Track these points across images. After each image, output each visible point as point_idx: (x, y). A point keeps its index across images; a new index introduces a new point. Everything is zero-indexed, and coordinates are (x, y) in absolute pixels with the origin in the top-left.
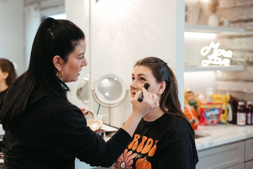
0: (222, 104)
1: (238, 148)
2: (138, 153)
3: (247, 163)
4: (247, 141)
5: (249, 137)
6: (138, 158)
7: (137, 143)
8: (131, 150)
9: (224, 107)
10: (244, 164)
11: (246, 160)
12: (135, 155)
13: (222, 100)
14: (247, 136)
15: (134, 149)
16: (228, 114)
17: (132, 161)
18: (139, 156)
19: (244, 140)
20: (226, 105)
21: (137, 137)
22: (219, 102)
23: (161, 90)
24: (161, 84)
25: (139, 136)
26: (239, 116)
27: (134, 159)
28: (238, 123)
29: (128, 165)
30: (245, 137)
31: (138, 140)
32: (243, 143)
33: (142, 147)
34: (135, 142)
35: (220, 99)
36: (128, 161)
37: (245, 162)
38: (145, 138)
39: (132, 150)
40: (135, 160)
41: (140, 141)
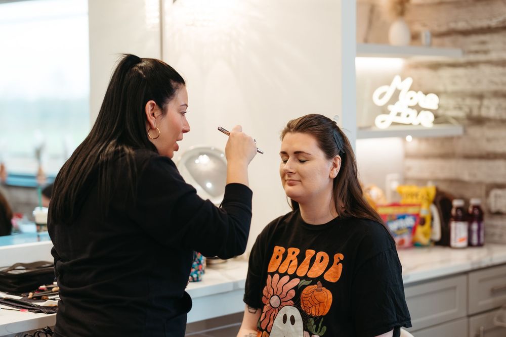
0: (420, 205)
1: (454, 288)
2: (301, 278)
3: (472, 319)
4: (471, 275)
5: (476, 266)
6: (304, 286)
7: (295, 262)
8: (286, 274)
9: (424, 212)
10: (466, 320)
11: (471, 312)
12: (296, 282)
13: (419, 197)
14: (473, 264)
15: (291, 272)
16: (432, 226)
17: (293, 293)
18: (304, 282)
19: (466, 273)
20: (428, 207)
21: (294, 253)
22: (414, 201)
25: (297, 251)
26: (456, 228)
27: (295, 288)
28: (453, 243)
29: (284, 300)
30: (468, 267)
31: (297, 257)
32: (464, 278)
33: (308, 267)
34: (291, 261)
35: (416, 195)
36: (284, 293)
37: (469, 316)
38: (310, 253)
39: (288, 275)
40: (298, 290)
41: (301, 258)
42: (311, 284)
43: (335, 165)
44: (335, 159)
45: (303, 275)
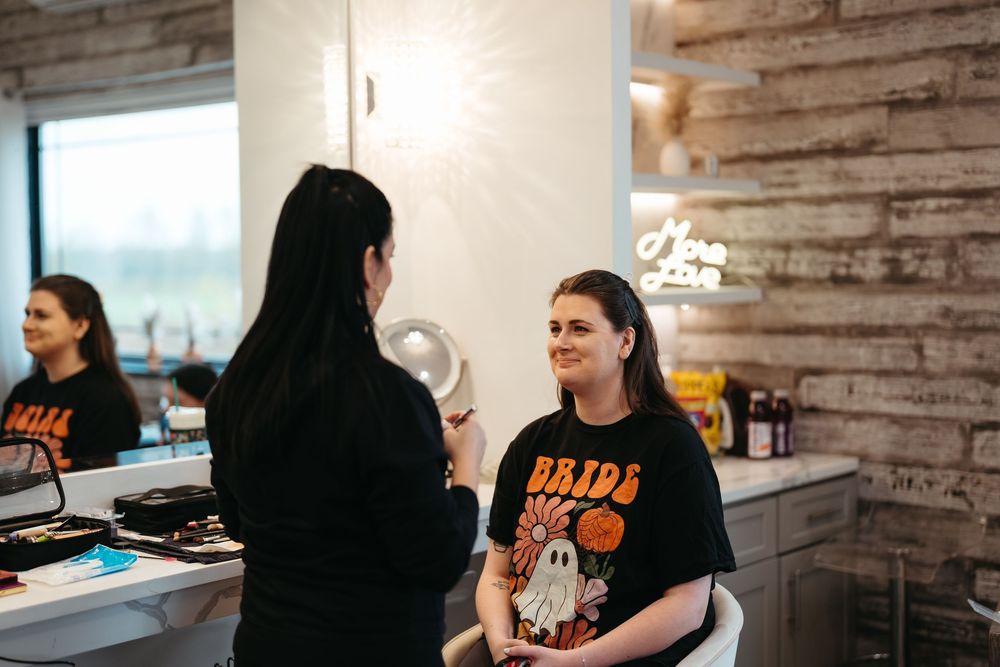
0: (704, 399)
1: (761, 516)
2: (578, 500)
3: (784, 558)
4: (782, 497)
5: (789, 485)
6: (583, 511)
7: (569, 478)
8: (556, 494)
9: (710, 408)
10: (775, 560)
11: (782, 550)
12: (570, 505)
13: (704, 388)
14: (784, 481)
15: (563, 491)
16: (720, 428)
17: (566, 520)
18: (583, 505)
19: (775, 494)
20: (716, 402)
21: (567, 465)
22: (696, 393)
23: (627, 347)
24: (624, 334)
25: (572, 463)
26: (755, 432)
27: (570, 513)
28: (752, 452)
29: (554, 530)
30: (778, 487)
31: (572, 470)
32: (772, 502)
33: (588, 484)
34: (563, 477)
35: (699, 385)
36: (553, 521)
37: (780, 555)
38: (591, 465)
39: (559, 495)
40: (574, 515)
41: (577, 473)
42: (592, 508)
43: (627, 341)
44: (627, 333)
45: (581, 495)
